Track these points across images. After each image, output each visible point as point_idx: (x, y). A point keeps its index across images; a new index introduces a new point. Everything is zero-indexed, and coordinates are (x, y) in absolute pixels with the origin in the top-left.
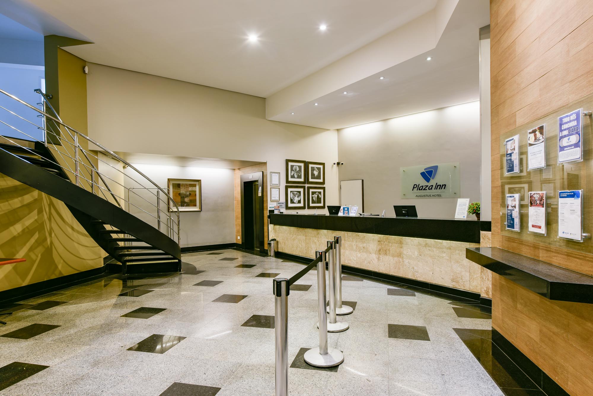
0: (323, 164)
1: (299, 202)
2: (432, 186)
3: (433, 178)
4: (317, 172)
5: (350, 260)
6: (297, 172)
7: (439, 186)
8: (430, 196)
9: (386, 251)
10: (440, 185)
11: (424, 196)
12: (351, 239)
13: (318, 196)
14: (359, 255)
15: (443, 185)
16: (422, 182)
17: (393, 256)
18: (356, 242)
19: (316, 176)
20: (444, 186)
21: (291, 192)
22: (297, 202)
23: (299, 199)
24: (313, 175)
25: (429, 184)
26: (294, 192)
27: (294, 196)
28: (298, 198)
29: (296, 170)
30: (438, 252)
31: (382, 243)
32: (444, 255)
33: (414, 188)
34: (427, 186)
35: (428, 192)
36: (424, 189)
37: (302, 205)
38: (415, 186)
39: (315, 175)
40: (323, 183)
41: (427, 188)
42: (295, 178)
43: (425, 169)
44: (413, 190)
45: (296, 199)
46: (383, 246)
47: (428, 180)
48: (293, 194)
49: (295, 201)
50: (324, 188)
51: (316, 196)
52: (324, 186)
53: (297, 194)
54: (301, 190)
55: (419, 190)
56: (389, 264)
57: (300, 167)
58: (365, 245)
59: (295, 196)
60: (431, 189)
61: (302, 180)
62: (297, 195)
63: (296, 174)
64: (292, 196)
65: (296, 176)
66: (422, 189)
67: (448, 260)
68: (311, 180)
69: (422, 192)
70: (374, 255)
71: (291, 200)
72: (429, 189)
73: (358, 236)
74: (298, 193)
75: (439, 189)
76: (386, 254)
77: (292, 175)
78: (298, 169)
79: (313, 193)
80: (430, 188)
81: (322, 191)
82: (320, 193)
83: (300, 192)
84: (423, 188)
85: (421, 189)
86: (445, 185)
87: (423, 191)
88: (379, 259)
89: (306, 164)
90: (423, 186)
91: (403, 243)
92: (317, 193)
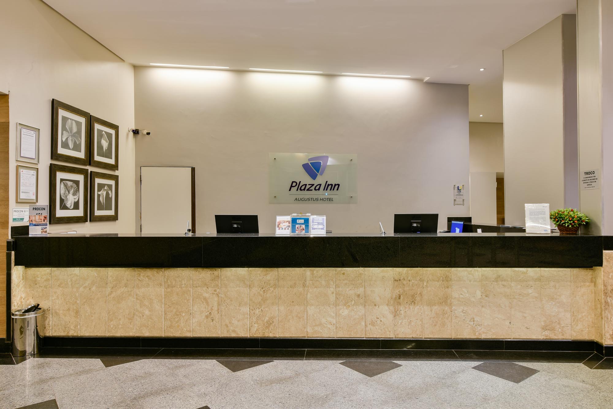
0: (115, 128)
1: (76, 206)
2: (320, 185)
3: (321, 174)
4: (106, 141)
5: (320, 324)
6: (73, 135)
7: (330, 186)
8: (317, 199)
9: (413, 296)
10: (332, 185)
11: (308, 199)
12: (323, 283)
13: (107, 194)
14: (345, 312)
15: (335, 185)
16: (306, 179)
17: (430, 304)
18: (337, 286)
19: (104, 150)
20: (337, 186)
21: (62, 180)
22: (72, 207)
23: (76, 200)
24: (100, 147)
25: (316, 182)
26: (67, 182)
27: (67, 192)
28: (75, 197)
29: (71, 129)
30: (519, 287)
31: (405, 282)
32: (530, 291)
33: (292, 186)
34: (313, 185)
35: (313, 194)
36: (308, 190)
37: (80, 213)
38: (294, 184)
39: (102, 147)
40: (115, 167)
41: (313, 188)
42: (70, 149)
43: (309, 160)
44: (290, 190)
45: (70, 200)
46: (406, 289)
47: (314, 177)
48: (66, 186)
49: (68, 205)
50: (116, 178)
51: (105, 193)
52: (116, 173)
53: (72, 186)
54: (80, 178)
55: (301, 190)
56: (421, 320)
57: (79, 124)
58: (361, 291)
59: (69, 193)
60: (319, 189)
61: (81, 155)
62: (73, 190)
63: (72, 140)
64: (62, 192)
65: (71, 145)
66: (304, 190)
67: (536, 297)
68: (97, 158)
69: (306, 194)
70: (386, 308)
71: (62, 201)
72: (315, 189)
73: (344, 274)
74: (75, 186)
75: (331, 190)
76: (413, 302)
77: (64, 140)
78: (75, 130)
79: (101, 186)
80: (317, 188)
81: (112, 183)
82: (110, 186)
83: (77, 183)
84: (307, 188)
85: (303, 188)
86: (339, 185)
87: (306, 192)
88: (396, 314)
89: (91, 120)
90: (306, 185)
91: (451, 279)
92: (105, 188)
